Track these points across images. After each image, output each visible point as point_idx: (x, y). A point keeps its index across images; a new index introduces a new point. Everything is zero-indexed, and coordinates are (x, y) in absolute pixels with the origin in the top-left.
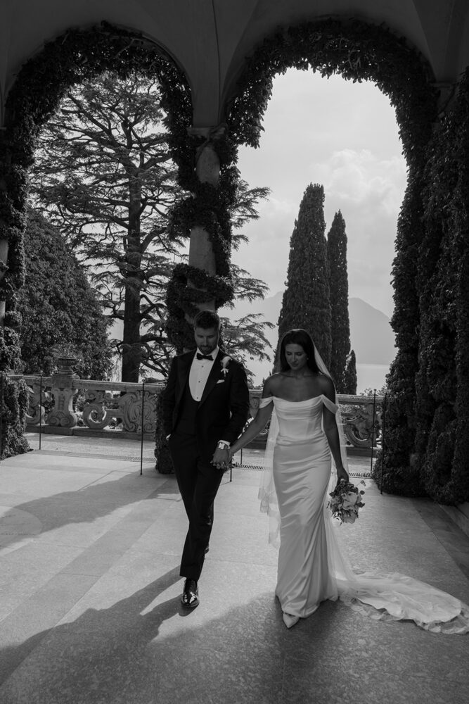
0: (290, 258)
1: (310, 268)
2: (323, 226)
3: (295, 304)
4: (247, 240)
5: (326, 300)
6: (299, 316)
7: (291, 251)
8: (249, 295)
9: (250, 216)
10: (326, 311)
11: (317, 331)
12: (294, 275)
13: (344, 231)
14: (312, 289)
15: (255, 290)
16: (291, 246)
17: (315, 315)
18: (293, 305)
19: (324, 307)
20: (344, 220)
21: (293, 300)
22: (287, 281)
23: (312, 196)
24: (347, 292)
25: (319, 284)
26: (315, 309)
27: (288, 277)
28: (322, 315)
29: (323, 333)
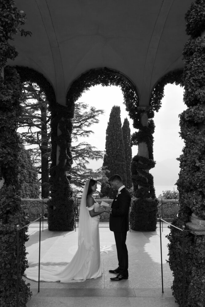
0: (106, 140)
1: (116, 144)
2: (121, 125)
3: (110, 160)
4: (93, 132)
5: (124, 158)
6: (112, 166)
7: (107, 136)
8: (96, 158)
9: (95, 122)
10: (124, 163)
11: (120, 172)
12: (109, 147)
13: (129, 126)
14: (117, 154)
15: (99, 155)
16: (107, 134)
17: (119, 165)
18: (109, 161)
19: (123, 161)
20: (128, 122)
21: (109, 159)
22: (105, 150)
23: (115, 111)
24: (132, 154)
25: (120, 151)
26: (119, 162)
27: (106, 148)
28: (122, 165)
29: (123, 173)
